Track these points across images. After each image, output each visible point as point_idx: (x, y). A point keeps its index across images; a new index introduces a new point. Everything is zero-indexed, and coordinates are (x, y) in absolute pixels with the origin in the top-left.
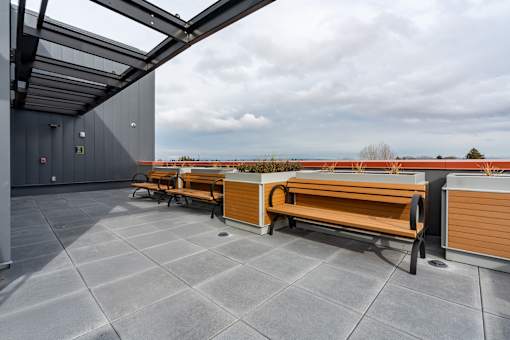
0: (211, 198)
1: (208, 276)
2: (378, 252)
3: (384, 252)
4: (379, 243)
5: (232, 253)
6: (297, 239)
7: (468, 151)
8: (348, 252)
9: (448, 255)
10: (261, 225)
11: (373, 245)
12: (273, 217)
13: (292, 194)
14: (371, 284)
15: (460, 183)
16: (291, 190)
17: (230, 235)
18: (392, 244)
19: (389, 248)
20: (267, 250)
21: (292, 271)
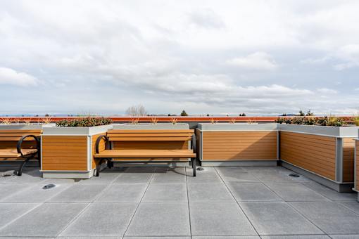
0: (19, 155)
1: (66, 223)
2: (172, 170)
3: (176, 169)
4: (171, 165)
5: (74, 198)
6: (120, 175)
7: (181, 112)
8: (159, 174)
9: (203, 164)
10: (89, 170)
11: (168, 167)
12: (99, 161)
13: (110, 142)
14: (181, 187)
15: (206, 127)
16: (110, 139)
17: (57, 186)
18: (178, 164)
19: (176, 167)
20: (104, 187)
21: (134, 195)
